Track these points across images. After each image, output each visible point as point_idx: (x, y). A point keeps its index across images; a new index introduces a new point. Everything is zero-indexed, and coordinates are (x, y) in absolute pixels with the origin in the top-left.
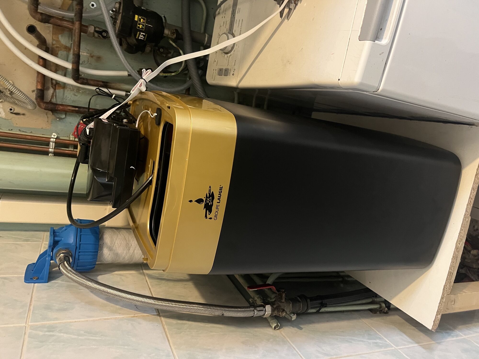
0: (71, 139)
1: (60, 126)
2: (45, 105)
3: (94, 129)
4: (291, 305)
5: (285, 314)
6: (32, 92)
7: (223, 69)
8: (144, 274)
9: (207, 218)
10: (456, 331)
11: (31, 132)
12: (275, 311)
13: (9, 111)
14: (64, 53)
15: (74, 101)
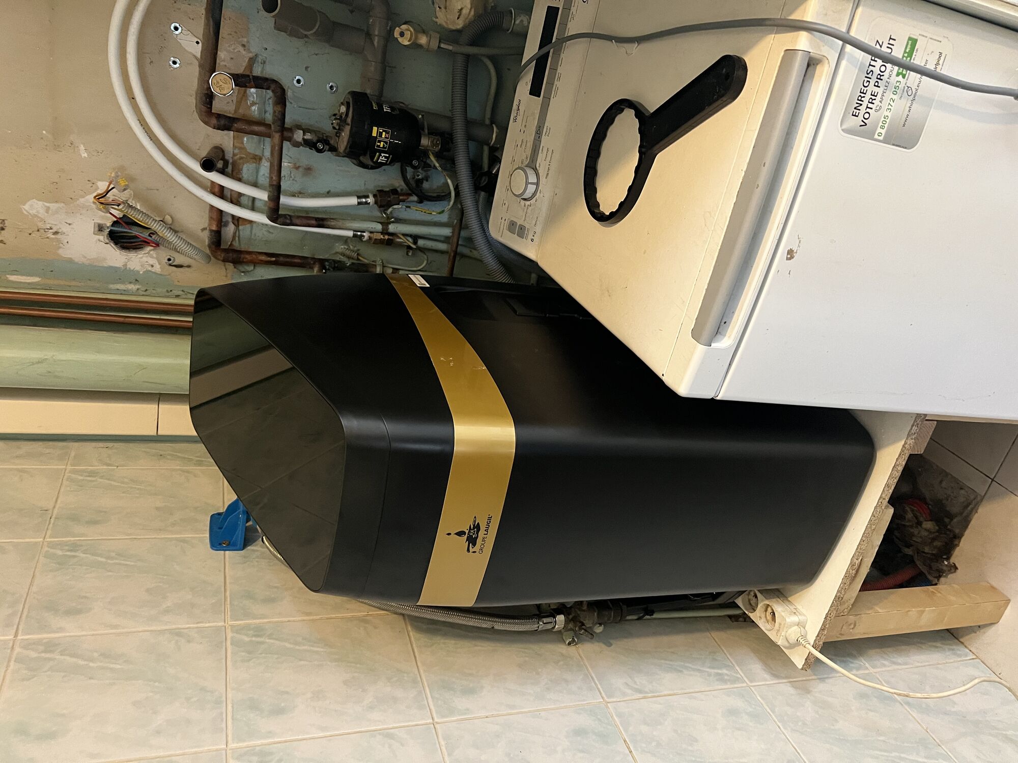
2: (222, 254)
6: (201, 231)
7: (516, 223)
9: (469, 552)
10: (862, 658)
12: (569, 625)
13: (166, 263)
14: (251, 172)
15: (267, 242)
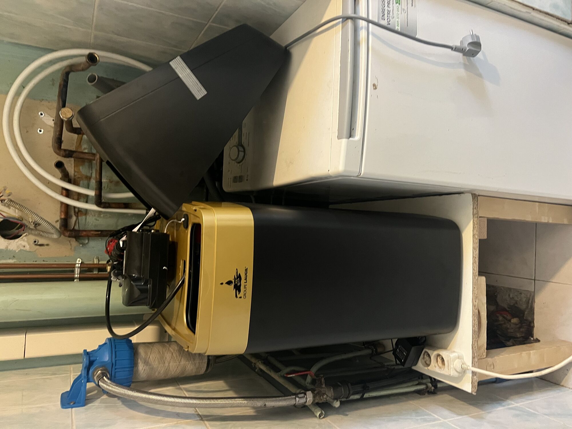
0: (95, 262)
1: (84, 251)
2: (68, 233)
3: (127, 241)
4: (332, 390)
5: (326, 397)
6: (55, 222)
7: (237, 176)
8: (180, 389)
9: (237, 297)
10: (508, 401)
11: (55, 261)
12: (316, 397)
13: (33, 244)
14: (86, 182)
15: (95, 226)
